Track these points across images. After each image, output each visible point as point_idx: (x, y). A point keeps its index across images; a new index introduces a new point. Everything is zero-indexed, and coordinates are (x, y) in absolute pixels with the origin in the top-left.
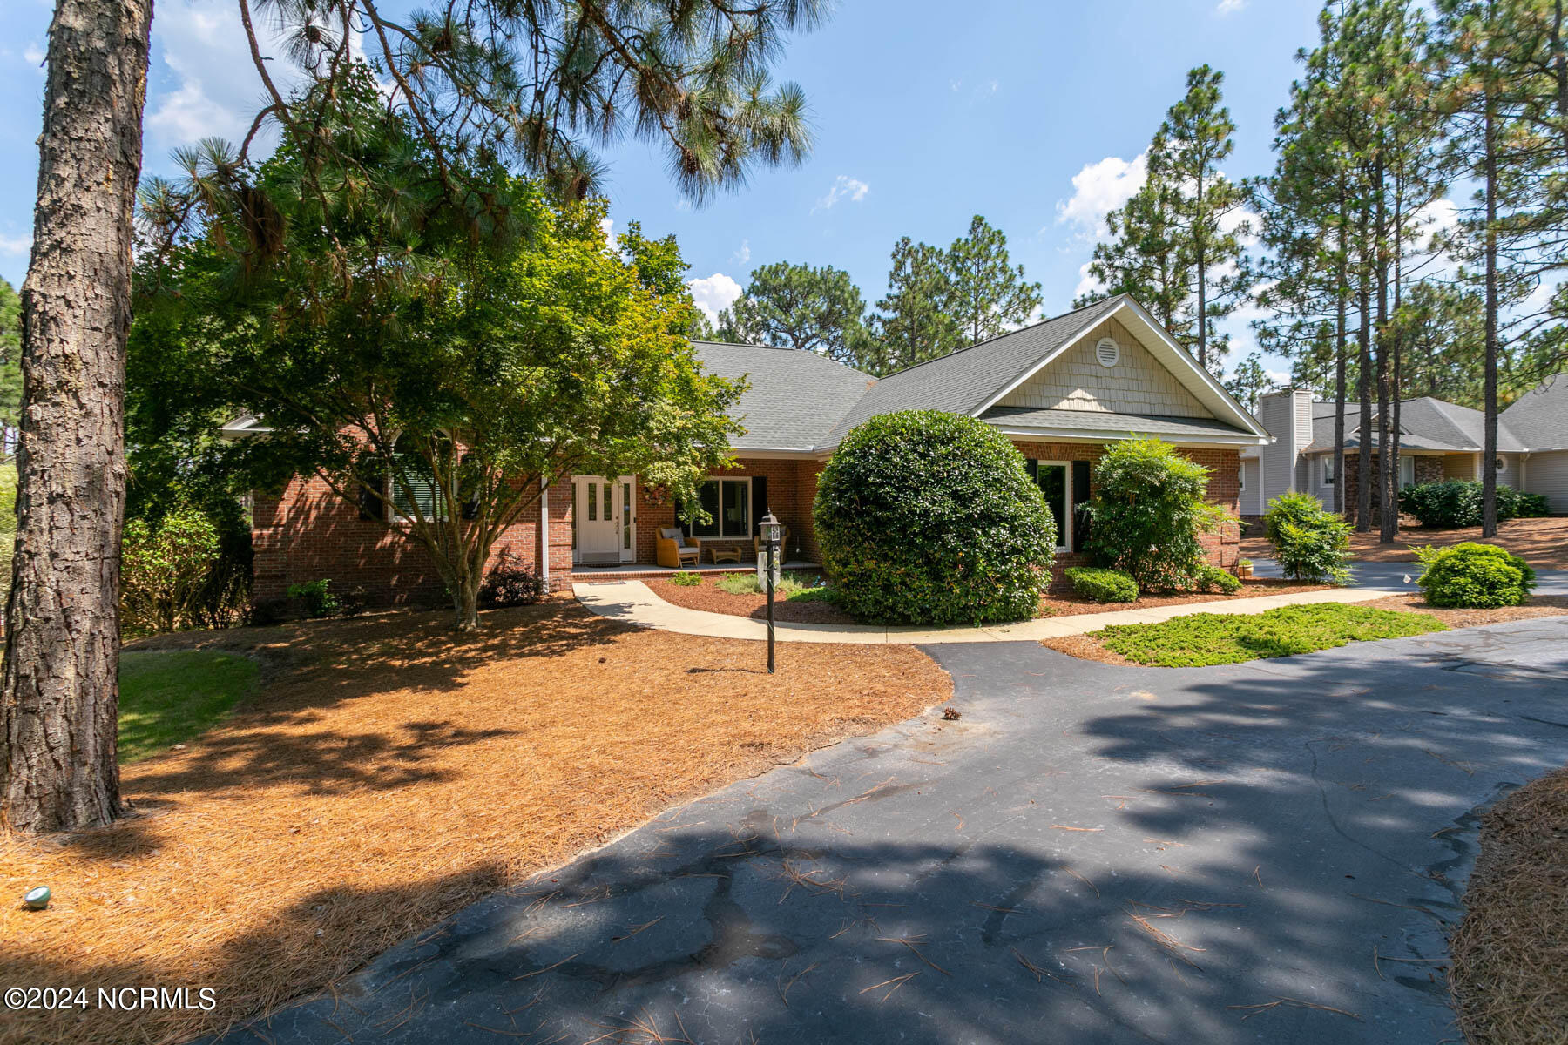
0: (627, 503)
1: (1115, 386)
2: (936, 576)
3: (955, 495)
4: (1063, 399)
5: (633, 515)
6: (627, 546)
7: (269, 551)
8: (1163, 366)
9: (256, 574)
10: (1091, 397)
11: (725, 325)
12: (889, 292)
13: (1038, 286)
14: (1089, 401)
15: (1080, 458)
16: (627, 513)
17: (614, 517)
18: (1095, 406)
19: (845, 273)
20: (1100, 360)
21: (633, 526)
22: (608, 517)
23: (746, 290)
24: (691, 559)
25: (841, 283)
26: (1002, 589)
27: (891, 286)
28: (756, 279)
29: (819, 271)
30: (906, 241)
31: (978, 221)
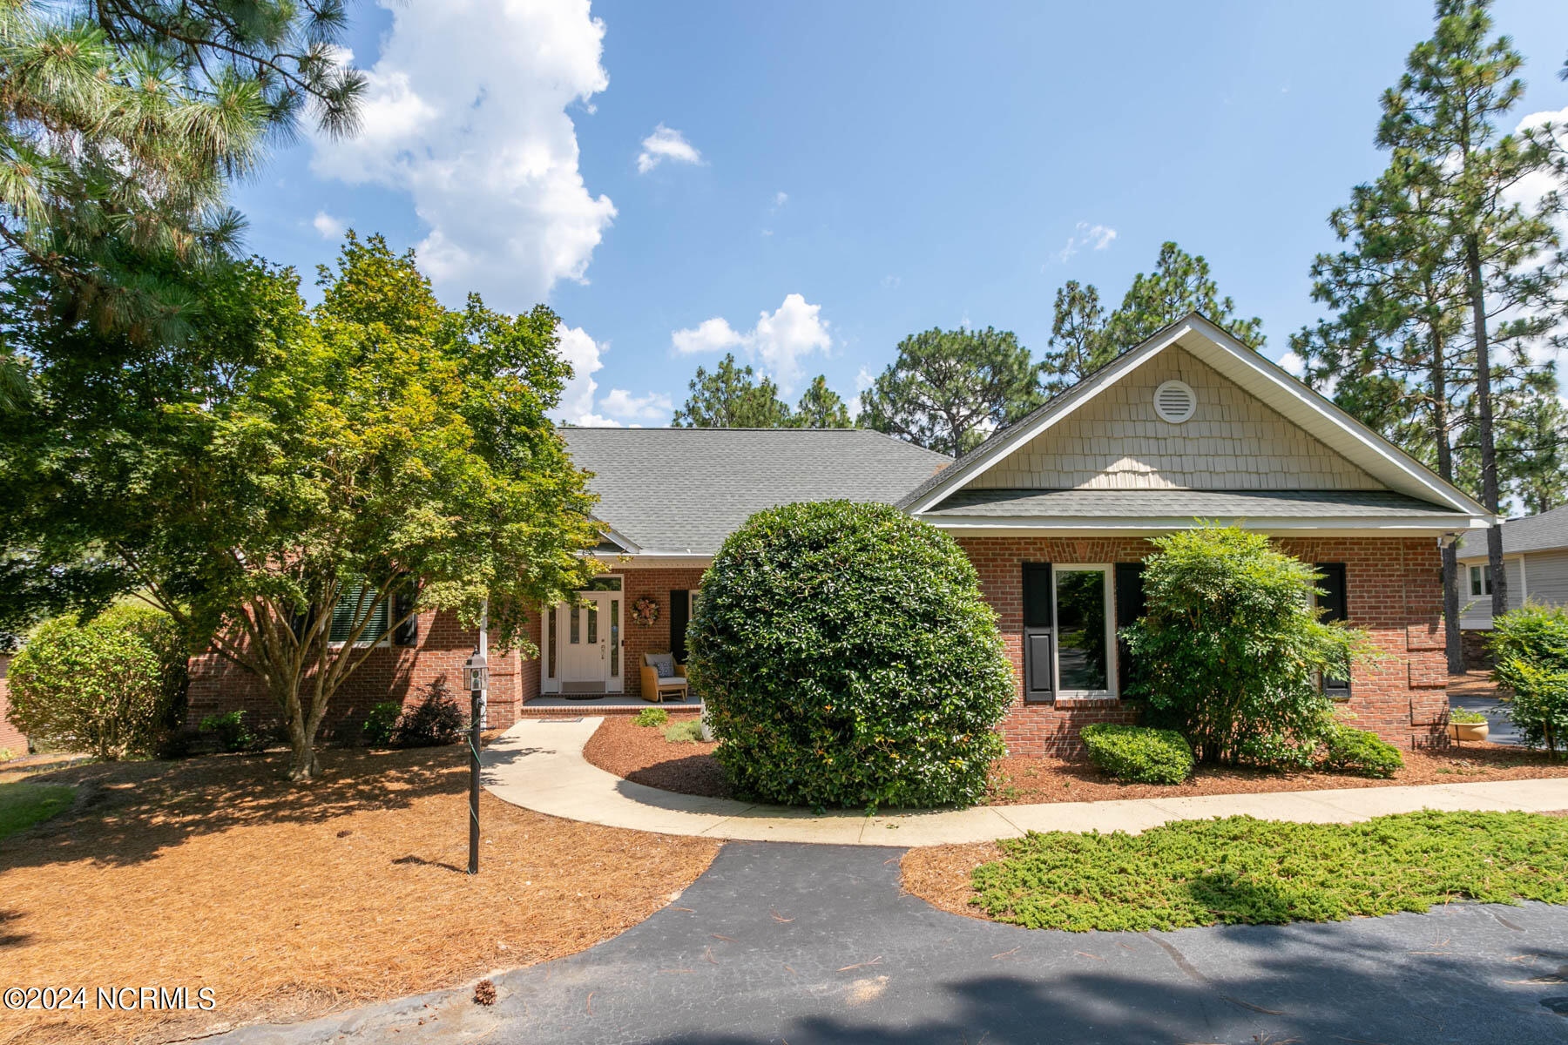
0: (615, 623)
1: (1191, 448)
2: (803, 739)
3: (822, 621)
4: (1099, 473)
5: (621, 637)
6: (615, 673)
7: (202, 678)
8: (1279, 414)
9: (191, 703)
10: (1148, 469)
11: (868, 408)
12: (1049, 350)
13: (1257, 322)
14: (1144, 474)
15: (1128, 559)
16: (615, 634)
17: (599, 639)
18: (1155, 481)
19: (1010, 334)
20: (1162, 414)
21: (621, 650)
22: (592, 639)
23: (893, 365)
24: (679, 691)
25: (1003, 346)
26: (900, 763)
27: (1051, 343)
28: (904, 352)
29: (976, 334)
30: (1072, 286)
31: (1169, 249)
